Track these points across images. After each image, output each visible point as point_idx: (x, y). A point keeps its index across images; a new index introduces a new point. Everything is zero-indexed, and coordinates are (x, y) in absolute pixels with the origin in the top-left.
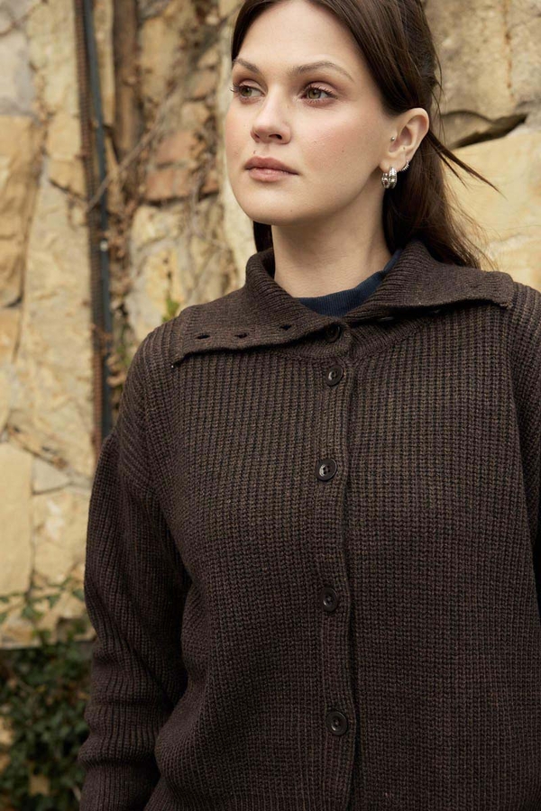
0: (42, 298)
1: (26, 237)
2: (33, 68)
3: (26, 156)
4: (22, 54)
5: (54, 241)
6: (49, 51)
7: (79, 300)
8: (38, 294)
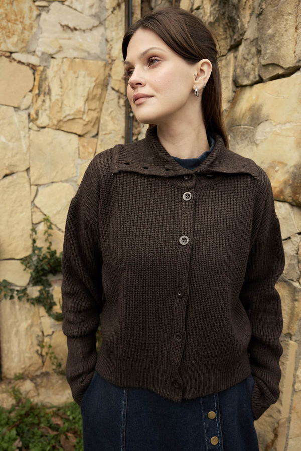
0: (106, 134)
1: (101, 110)
2: (107, 40)
3: (102, 77)
4: (103, 35)
5: (112, 112)
6: (114, 33)
7: (120, 136)
8: (104, 133)
